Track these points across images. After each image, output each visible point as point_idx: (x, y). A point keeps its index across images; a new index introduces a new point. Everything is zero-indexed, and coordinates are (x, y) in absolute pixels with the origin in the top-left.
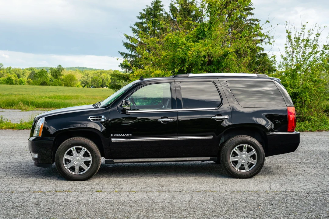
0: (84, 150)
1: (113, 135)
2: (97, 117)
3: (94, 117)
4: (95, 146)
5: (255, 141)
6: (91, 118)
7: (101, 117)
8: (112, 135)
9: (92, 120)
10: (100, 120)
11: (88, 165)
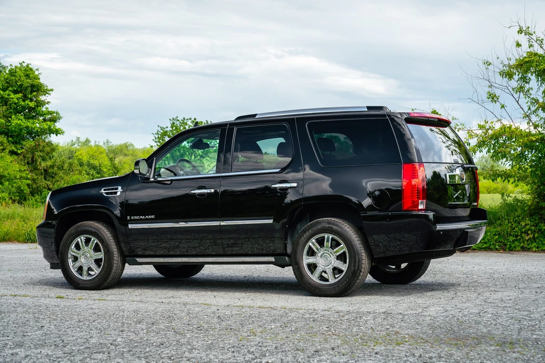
0: (94, 240)
1: (130, 218)
2: (112, 189)
3: (109, 190)
4: (109, 235)
5: (348, 229)
6: (104, 190)
7: (117, 189)
8: (128, 218)
9: (106, 193)
10: (116, 193)
11: (99, 266)
